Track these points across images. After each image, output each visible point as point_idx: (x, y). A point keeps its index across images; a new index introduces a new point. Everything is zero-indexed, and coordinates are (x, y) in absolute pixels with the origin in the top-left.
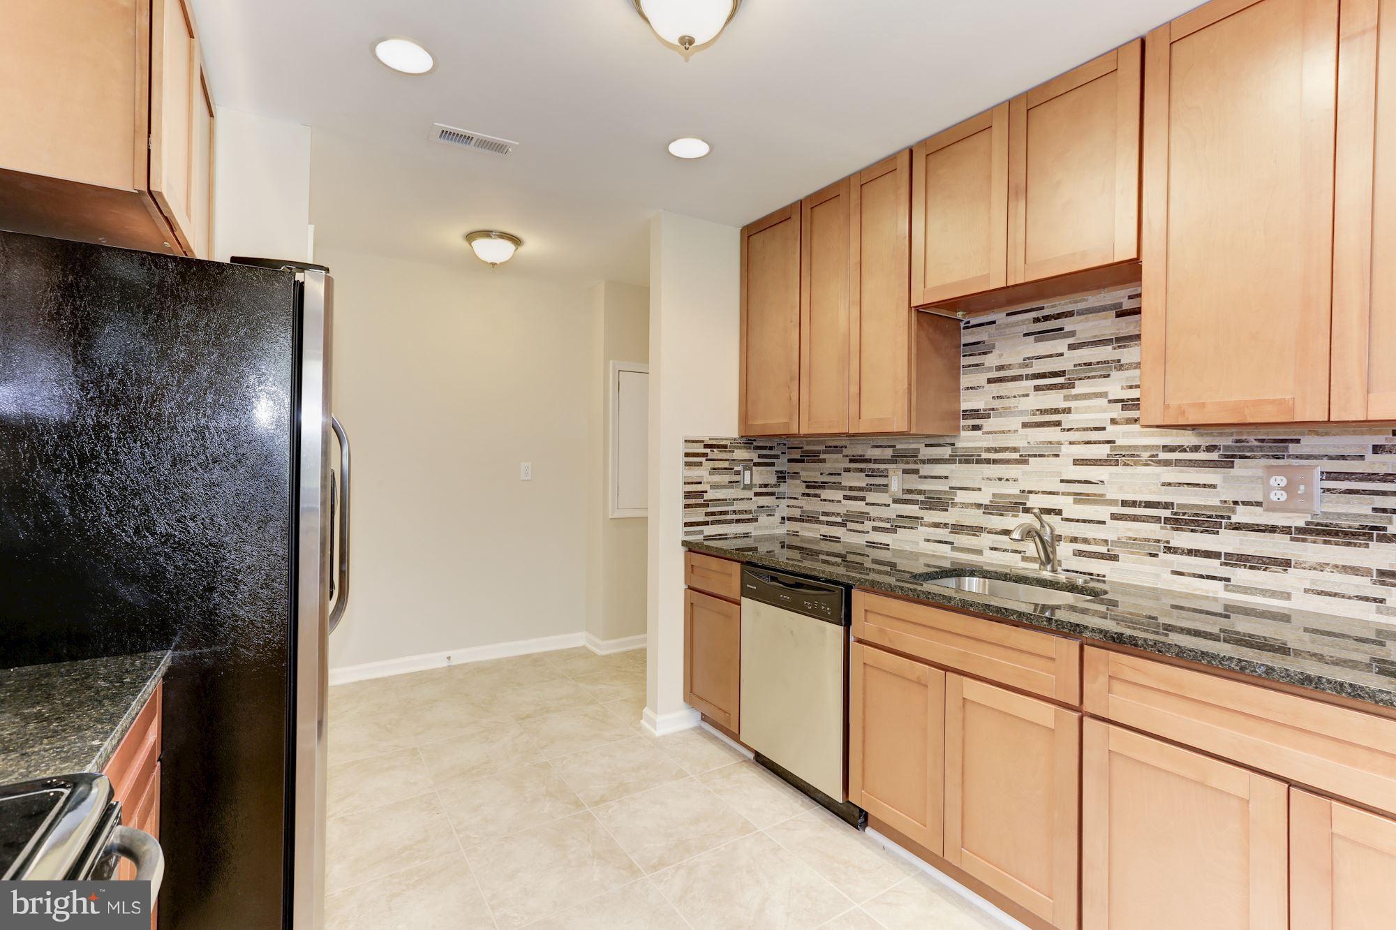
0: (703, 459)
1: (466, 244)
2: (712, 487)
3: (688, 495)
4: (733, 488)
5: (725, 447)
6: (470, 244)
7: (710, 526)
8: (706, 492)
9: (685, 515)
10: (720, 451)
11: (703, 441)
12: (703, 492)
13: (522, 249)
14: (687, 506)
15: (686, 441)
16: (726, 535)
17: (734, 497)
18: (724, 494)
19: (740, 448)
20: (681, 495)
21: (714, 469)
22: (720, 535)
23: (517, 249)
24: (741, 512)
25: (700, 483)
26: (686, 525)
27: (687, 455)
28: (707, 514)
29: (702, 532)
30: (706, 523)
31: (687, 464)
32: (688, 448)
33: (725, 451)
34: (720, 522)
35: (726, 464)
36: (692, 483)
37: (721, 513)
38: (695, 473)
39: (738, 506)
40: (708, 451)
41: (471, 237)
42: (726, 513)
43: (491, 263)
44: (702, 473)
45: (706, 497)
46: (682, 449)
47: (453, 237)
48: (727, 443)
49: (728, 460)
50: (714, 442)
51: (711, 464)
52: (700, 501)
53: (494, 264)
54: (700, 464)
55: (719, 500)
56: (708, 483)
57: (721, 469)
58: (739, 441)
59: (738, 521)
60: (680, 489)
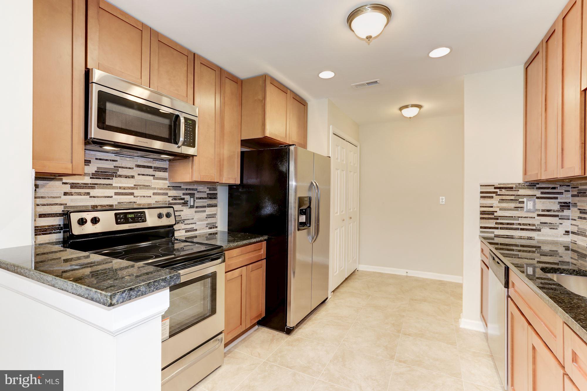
0: (494, 195)
1: (399, 112)
2: (500, 209)
3: (482, 213)
4: (518, 211)
5: (512, 188)
6: (401, 112)
7: (499, 230)
8: (496, 212)
9: (481, 223)
10: (507, 191)
11: (493, 185)
12: (494, 212)
13: (422, 109)
14: (481, 218)
15: (481, 186)
16: (513, 236)
17: (518, 216)
18: (510, 213)
19: (524, 188)
20: (479, 213)
21: (502, 200)
22: (507, 236)
23: (420, 109)
24: (524, 224)
25: (492, 207)
26: (481, 227)
27: (482, 193)
28: (496, 223)
29: (493, 232)
30: (497, 228)
31: (482, 197)
32: (483, 189)
33: (513, 191)
34: (507, 229)
35: (513, 198)
36: (486, 207)
37: (508, 224)
38: (488, 202)
39: (521, 221)
40: (498, 190)
41: (401, 109)
42: (513, 224)
43: (409, 117)
44: (495, 202)
45: (496, 214)
46: (479, 189)
47: (394, 110)
48: (514, 186)
49: (514, 195)
50: (502, 186)
51: (500, 197)
52: (493, 216)
53: (410, 118)
54: (492, 197)
55: (506, 217)
56: (498, 207)
57: (508, 200)
58: (523, 184)
59: (522, 229)
60: (478, 210)
